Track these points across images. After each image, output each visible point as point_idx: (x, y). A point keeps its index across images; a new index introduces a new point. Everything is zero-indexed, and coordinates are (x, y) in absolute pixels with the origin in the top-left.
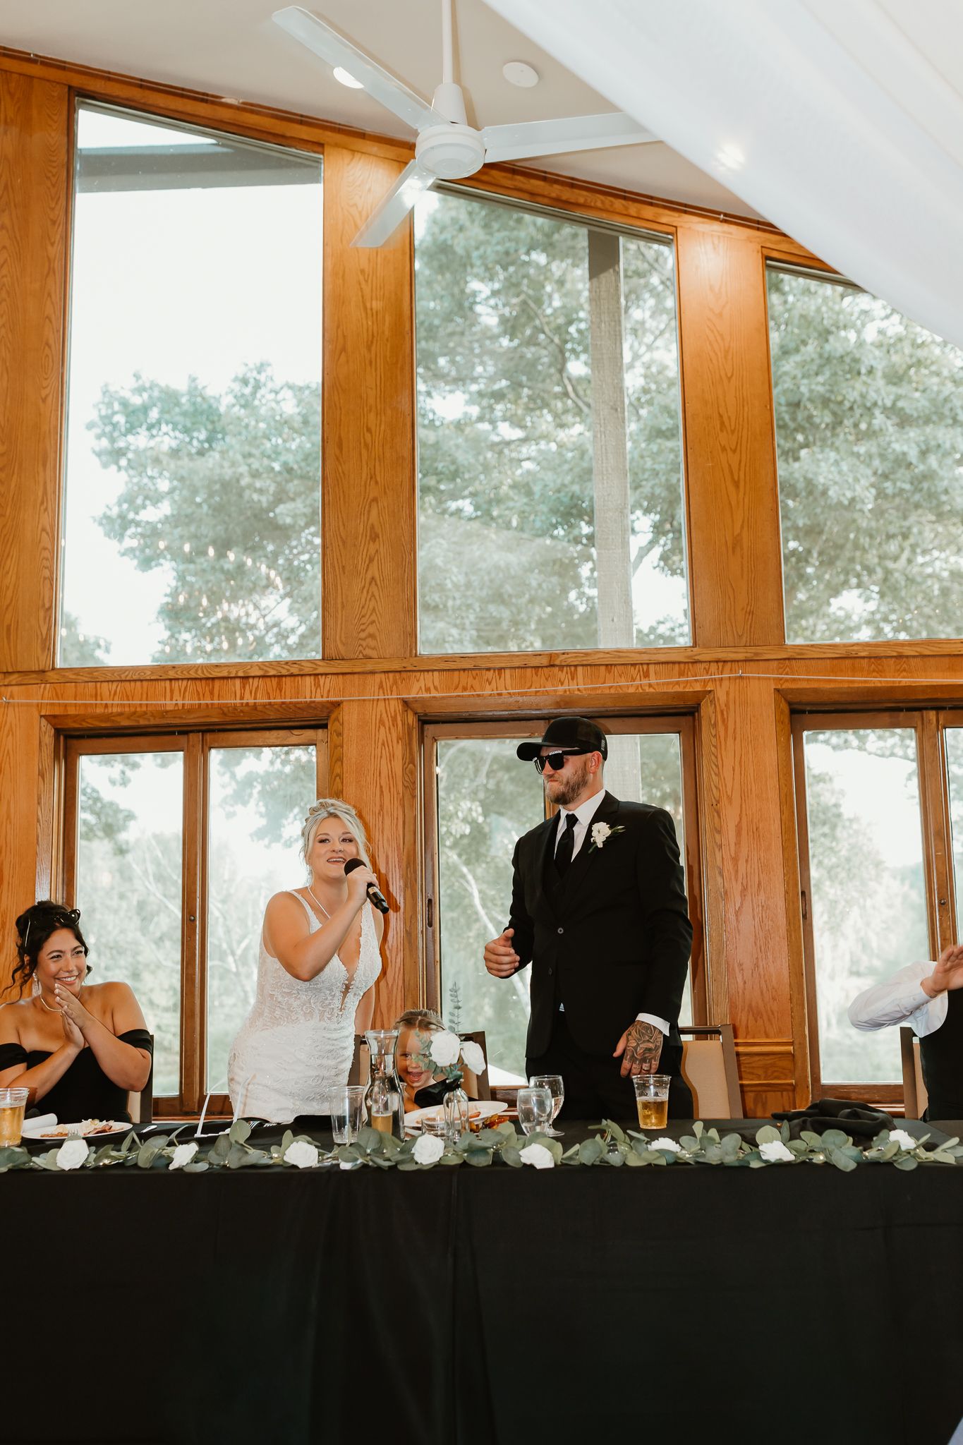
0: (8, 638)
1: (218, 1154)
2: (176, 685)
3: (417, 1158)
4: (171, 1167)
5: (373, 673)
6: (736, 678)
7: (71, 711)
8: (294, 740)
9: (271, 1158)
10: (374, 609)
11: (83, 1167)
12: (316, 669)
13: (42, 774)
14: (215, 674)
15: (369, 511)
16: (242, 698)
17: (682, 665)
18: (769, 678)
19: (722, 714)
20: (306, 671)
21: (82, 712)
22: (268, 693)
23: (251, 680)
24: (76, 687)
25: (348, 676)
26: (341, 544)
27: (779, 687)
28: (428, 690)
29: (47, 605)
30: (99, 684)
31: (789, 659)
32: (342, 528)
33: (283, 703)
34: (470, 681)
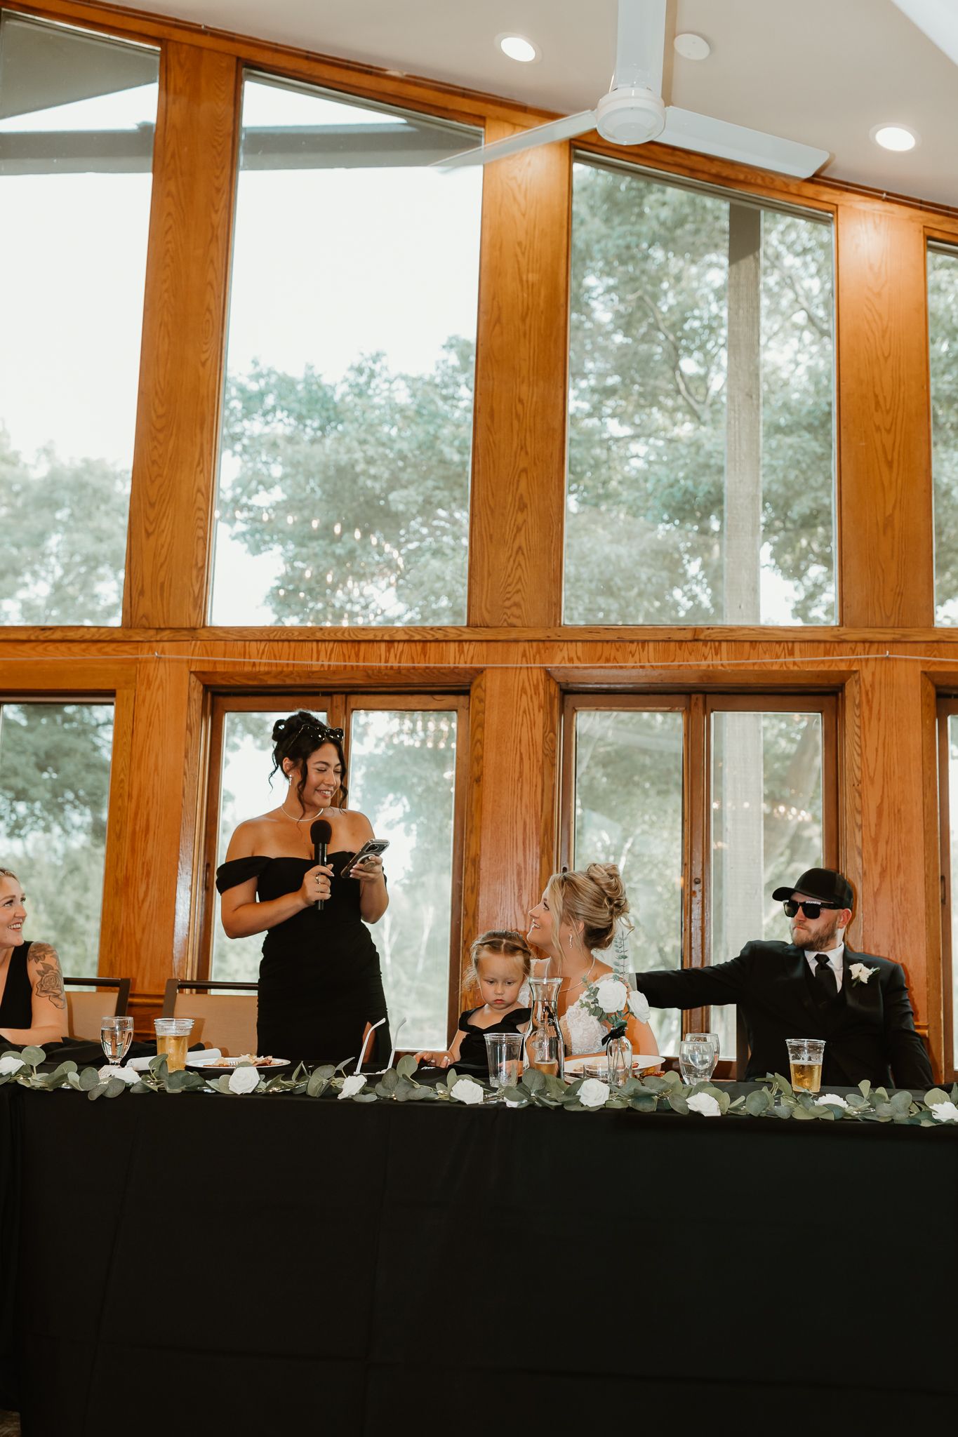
0: (162, 595)
1: (384, 1087)
2: (322, 646)
3: (583, 1100)
4: (340, 1097)
5: (516, 641)
6: (882, 659)
7: (220, 669)
8: (435, 705)
9: (437, 1094)
10: (520, 578)
11: (254, 1093)
12: (460, 635)
13: (189, 729)
14: (361, 637)
15: (518, 481)
16: (387, 661)
17: (828, 645)
18: (916, 660)
19: (867, 694)
20: (451, 637)
21: (230, 670)
22: (412, 658)
23: (396, 644)
24: (225, 645)
25: (492, 644)
26: (489, 513)
27: (926, 669)
28: (571, 660)
29: (200, 565)
30: (247, 643)
31: (937, 642)
32: (490, 497)
33: (427, 668)
34: (613, 652)
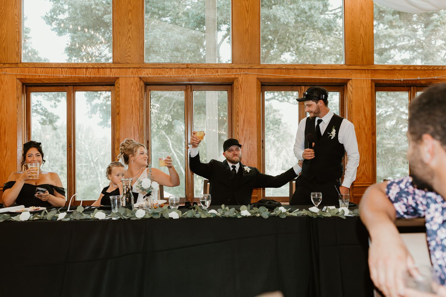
0: (4, 52)
1: (73, 216)
2: (63, 69)
3: (137, 216)
4: (58, 220)
5: (129, 68)
6: (245, 74)
7: (27, 77)
8: (104, 89)
9: (91, 217)
10: (130, 47)
11: (28, 220)
12: (111, 66)
13: (18, 98)
14: (76, 67)
15: (128, 14)
16: (86, 75)
17: (229, 69)
18: (255, 74)
19: (240, 85)
20: (108, 67)
21: (31, 77)
22: (95, 74)
23: (89, 69)
24: (29, 69)
25: (121, 69)
26: (119, 25)
27: (258, 77)
28: (147, 74)
29: (18, 41)
30: (37, 68)
31: (261, 68)
32: (119, 19)
33: (100, 77)
34: (161, 72)
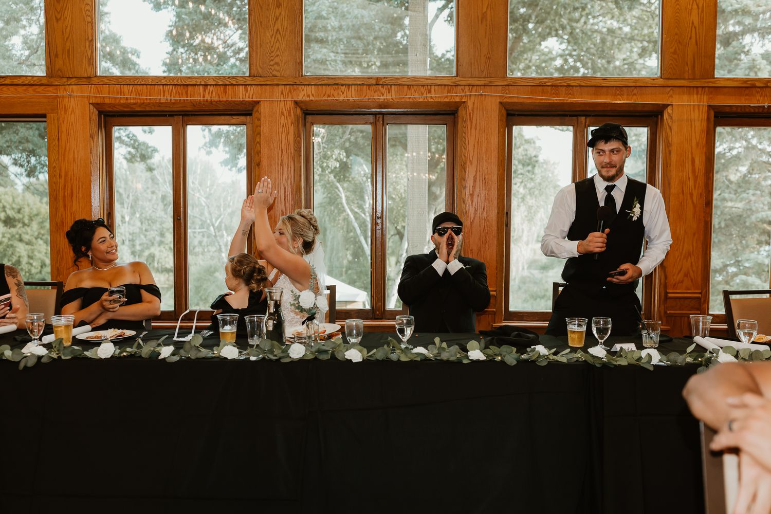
0: (69, 58)
1: (185, 351)
2: (166, 88)
3: (291, 355)
4: (160, 358)
6: (478, 95)
7: (107, 101)
8: (233, 121)
9: (214, 354)
10: (278, 48)
11: (112, 357)
12: (245, 82)
13: (92, 137)
14: (188, 83)
16: (204, 97)
17: (450, 87)
18: (497, 96)
19: (470, 115)
20: (240, 82)
21: (113, 101)
22: (219, 95)
23: (209, 87)
24: (109, 87)
25: (264, 86)
26: (259, 8)
27: (502, 101)
28: (308, 96)
29: (90, 39)
30: (122, 86)
31: (508, 85)
33: (227, 100)
34: (332, 91)
